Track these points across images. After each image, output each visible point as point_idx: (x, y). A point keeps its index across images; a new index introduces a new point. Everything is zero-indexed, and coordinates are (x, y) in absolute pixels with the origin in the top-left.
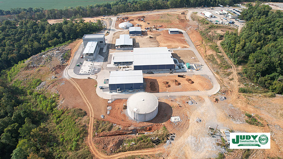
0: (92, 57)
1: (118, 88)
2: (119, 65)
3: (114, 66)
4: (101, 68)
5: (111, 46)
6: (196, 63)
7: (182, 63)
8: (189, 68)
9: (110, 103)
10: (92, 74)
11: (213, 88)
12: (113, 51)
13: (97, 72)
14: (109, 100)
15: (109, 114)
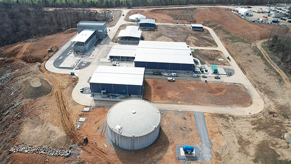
1: (104, 90)
2: (116, 60)
3: (109, 61)
4: (90, 63)
5: (114, 38)
6: (225, 67)
7: (206, 65)
8: (216, 72)
9: (85, 112)
10: (76, 69)
11: (252, 106)
12: (114, 43)
13: (84, 67)
14: (86, 107)
15: (78, 130)
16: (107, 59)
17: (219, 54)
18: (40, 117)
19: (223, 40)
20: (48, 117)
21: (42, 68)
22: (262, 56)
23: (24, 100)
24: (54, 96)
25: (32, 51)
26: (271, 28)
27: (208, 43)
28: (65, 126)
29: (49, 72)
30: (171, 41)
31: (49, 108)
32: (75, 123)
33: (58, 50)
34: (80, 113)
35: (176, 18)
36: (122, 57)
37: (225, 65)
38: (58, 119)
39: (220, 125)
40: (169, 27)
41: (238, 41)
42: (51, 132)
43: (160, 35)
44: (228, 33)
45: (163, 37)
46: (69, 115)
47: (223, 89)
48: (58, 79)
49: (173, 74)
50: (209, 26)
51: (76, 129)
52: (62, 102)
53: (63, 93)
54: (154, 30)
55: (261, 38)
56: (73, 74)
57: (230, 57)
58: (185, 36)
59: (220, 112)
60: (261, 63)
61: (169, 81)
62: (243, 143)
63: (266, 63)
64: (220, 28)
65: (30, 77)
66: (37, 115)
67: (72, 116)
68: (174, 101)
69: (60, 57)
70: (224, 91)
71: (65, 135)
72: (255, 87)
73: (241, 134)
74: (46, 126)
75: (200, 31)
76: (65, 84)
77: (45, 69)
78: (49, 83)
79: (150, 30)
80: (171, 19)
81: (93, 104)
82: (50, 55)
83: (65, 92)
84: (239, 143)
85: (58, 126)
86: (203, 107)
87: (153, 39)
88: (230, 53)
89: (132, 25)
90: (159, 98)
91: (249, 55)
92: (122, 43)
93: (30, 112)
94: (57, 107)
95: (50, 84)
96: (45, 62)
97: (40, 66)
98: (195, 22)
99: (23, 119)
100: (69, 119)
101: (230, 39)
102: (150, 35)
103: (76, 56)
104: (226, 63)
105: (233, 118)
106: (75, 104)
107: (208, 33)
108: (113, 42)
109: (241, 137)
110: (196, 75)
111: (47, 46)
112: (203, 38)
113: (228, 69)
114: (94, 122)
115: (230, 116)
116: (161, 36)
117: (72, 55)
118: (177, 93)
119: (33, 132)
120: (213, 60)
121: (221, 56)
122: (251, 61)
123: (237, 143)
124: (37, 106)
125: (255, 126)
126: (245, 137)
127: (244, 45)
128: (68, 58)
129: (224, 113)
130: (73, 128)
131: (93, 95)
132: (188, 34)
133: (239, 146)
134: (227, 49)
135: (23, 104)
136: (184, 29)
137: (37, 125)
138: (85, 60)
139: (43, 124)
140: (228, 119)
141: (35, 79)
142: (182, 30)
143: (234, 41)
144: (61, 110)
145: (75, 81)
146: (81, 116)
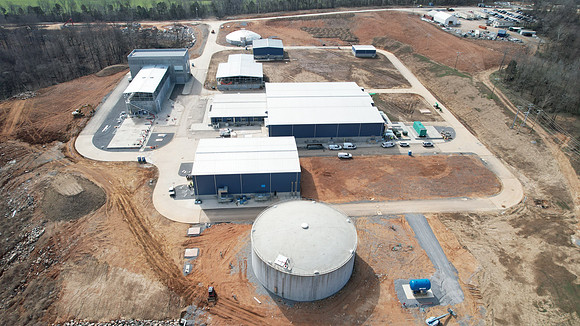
0: (149, 104)
1: (222, 187)
2: (225, 126)
3: (211, 128)
4: (173, 134)
5: (207, 82)
6: (436, 123)
7: (400, 124)
8: (423, 135)
9: (193, 236)
10: (146, 150)
11: (503, 191)
12: (211, 92)
13: (161, 144)
14: (191, 225)
15: (188, 274)
16: (206, 125)
17: (418, 101)
18: (98, 257)
19: (418, 73)
20: (115, 255)
21: (69, 154)
22: (497, 100)
23: (50, 226)
24: (115, 210)
25: (36, 117)
26: (498, 46)
27: (392, 80)
28: (158, 271)
29: (89, 161)
30: (322, 81)
31: (113, 236)
32: (177, 261)
33: (94, 112)
34: (183, 240)
35: (320, 35)
36: (238, 119)
37: (434, 120)
38: (138, 256)
39: (460, 234)
40: (309, 54)
41: (447, 74)
42: (131, 287)
43: (298, 71)
44: (423, 59)
45: (304, 73)
46: (160, 246)
47: (444, 166)
48: (114, 172)
49: (346, 145)
50: (386, 49)
51: (184, 275)
52: (135, 220)
53: (134, 203)
54: (282, 61)
55: (487, 67)
56: (142, 161)
57: (440, 105)
58: (346, 70)
59: (451, 211)
60: (498, 112)
61: (342, 158)
62: (510, 262)
63: (507, 112)
64: (407, 51)
65: (48, 175)
66: (88, 255)
67: (167, 249)
68: (362, 196)
69: (103, 127)
70: (448, 170)
71: (163, 288)
72: (499, 157)
73: (500, 246)
74: (115, 275)
75: (371, 58)
76: (132, 183)
77: (78, 156)
78: (96, 183)
79: (275, 61)
80: (310, 37)
81: (206, 219)
82: (80, 124)
83: (137, 199)
84: (504, 261)
85: (144, 272)
86: (420, 203)
87: (286, 79)
88: (437, 97)
89: (235, 52)
90: (333, 194)
91: (472, 98)
92: (227, 90)
93: (70, 251)
94: (128, 233)
95: (100, 185)
96: (73, 139)
97: (64, 150)
98: (357, 41)
99: (58, 267)
100: (162, 255)
101: (431, 70)
102: (279, 72)
103: (137, 123)
104: (436, 117)
105: (478, 217)
106: (167, 222)
107: (387, 62)
108: (209, 89)
109: (502, 252)
110: (389, 143)
111: (67, 107)
112: (380, 71)
113: (443, 127)
114: (218, 254)
115: (471, 215)
116: (300, 72)
117: (129, 121)
118: (365, 181)
119: (90, 291)
120: (411, 112)
121: (423, 105)
122: (479, 110)
123: (499, 264)
124: (82, 236)
125: (520, 229)
126: (510, 251)
127: (459, 80)
128: (122, 127)
129: (459, 211)
130: (177, 273)
131: (199, 201)
132: (350, 65)
133: (505, 269)
134: (430, 90)
135: (49, 233)
136: (340, 55)
137: (96, 275)
138: (161, 129)
139: (108, 271)
140: (470, 221)
141: (61, 178)
142: (337, 58)
143: (439, 73)
144: (139, 238)
145: (152, 174)
146: (186, 245)
